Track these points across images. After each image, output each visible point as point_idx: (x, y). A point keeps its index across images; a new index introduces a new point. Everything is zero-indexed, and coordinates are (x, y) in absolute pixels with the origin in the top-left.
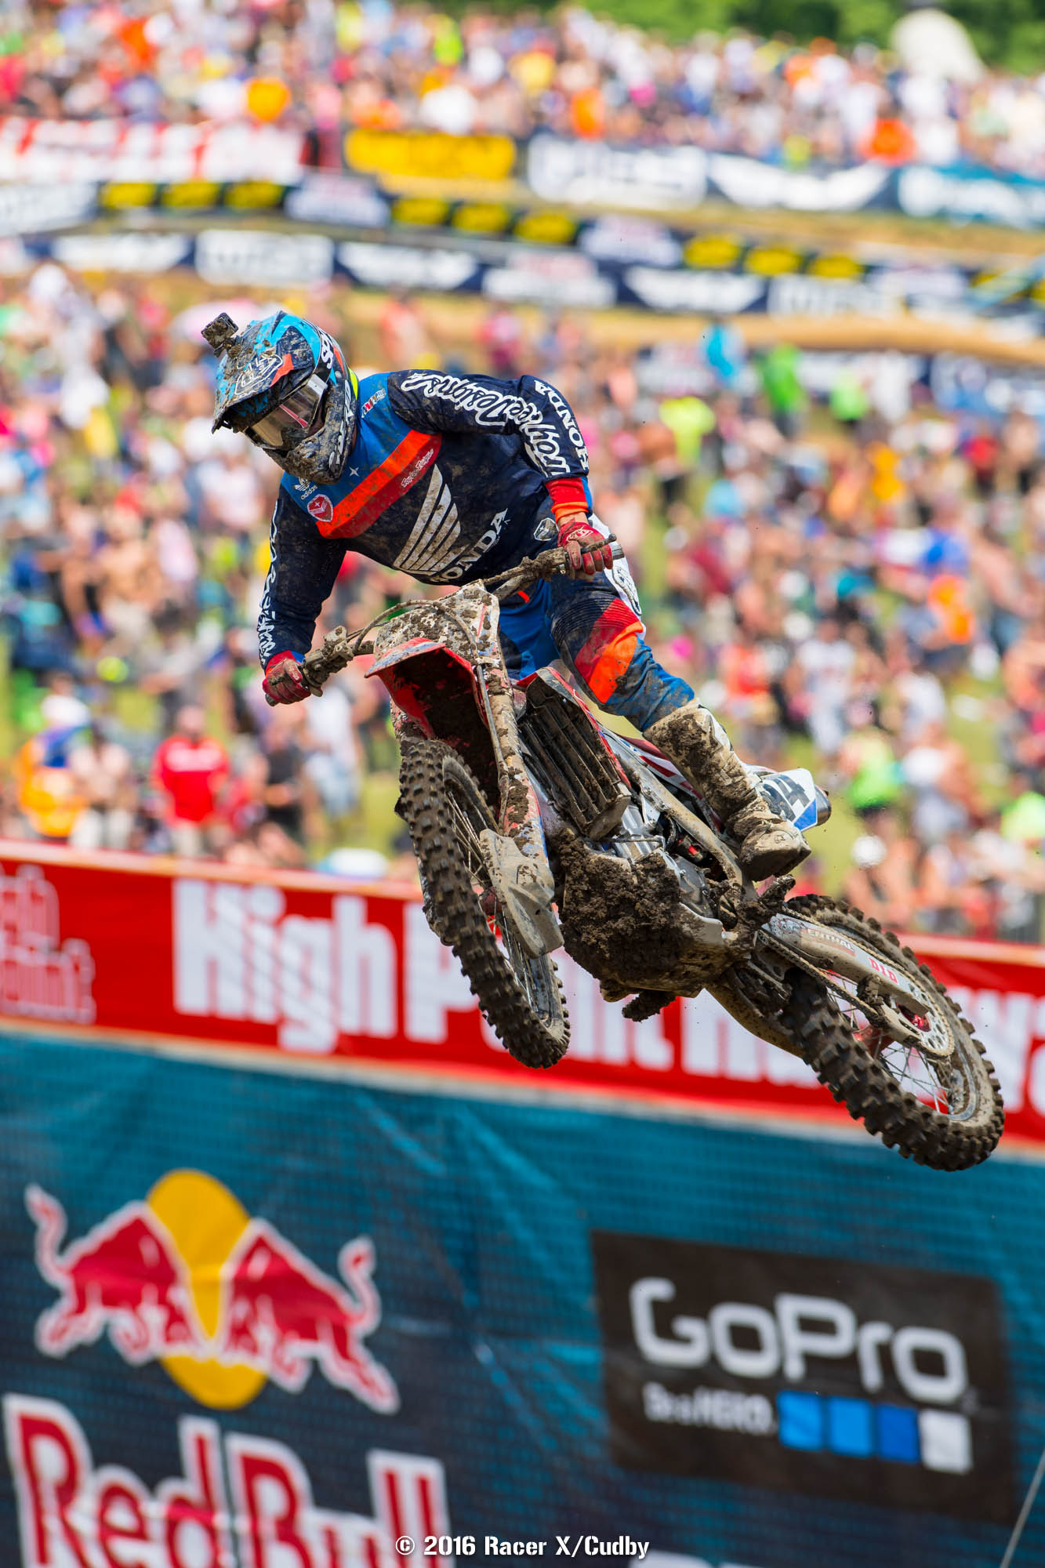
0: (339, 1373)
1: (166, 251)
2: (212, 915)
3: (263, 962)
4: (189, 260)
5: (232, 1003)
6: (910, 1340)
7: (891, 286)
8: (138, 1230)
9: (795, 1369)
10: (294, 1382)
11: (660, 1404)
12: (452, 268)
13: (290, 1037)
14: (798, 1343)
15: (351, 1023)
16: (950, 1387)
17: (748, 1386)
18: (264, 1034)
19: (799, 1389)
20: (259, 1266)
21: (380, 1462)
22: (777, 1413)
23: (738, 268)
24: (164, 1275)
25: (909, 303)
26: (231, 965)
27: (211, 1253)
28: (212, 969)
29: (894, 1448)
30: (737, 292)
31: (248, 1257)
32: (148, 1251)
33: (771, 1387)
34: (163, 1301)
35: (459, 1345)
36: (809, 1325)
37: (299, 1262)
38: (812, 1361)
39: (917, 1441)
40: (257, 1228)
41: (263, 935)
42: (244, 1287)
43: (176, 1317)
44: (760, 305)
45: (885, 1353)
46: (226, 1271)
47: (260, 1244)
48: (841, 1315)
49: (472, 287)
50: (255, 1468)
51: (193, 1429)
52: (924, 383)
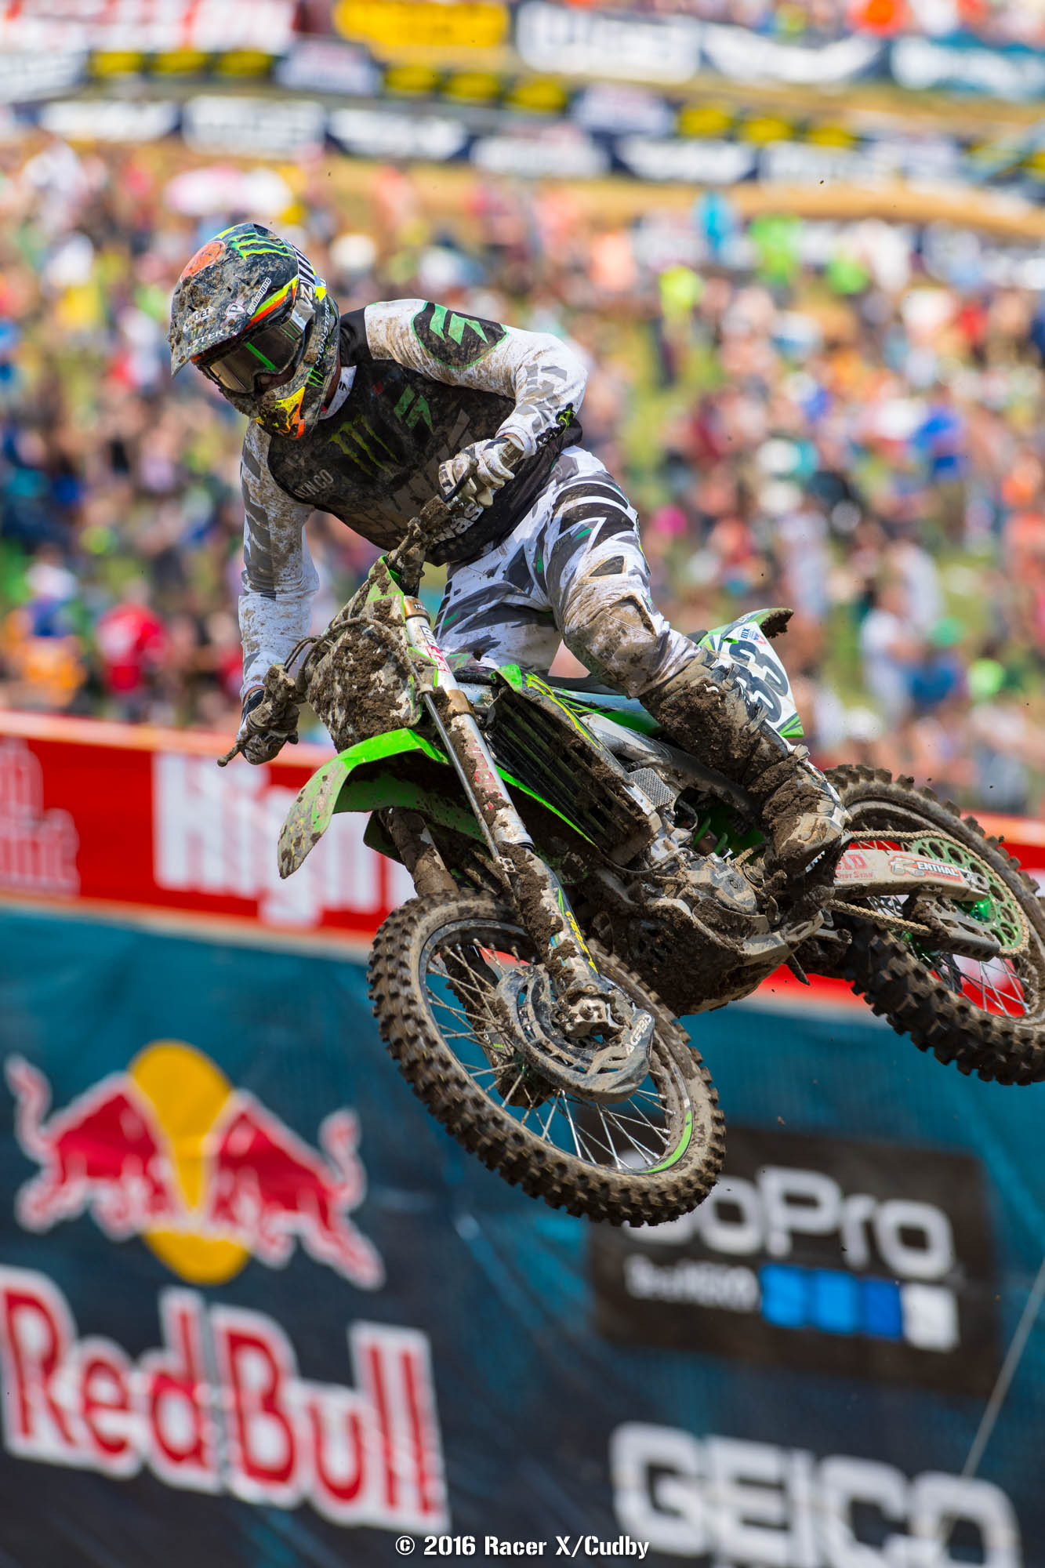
0: (322, 1247)
1: (153, 120)
2: (193, 789)
3: (245, 835)
4: (178, 130)
5: (214, 876)
6: (895, 1215)
7: (885, 157)
8: (119, 1105)
9: (779, 1244)
10: (276, 1254)
11: (644, 1279)
12: (441, 137)
13: (274, 911)
14: (783, 1218)
15: (334, 896)
16: (936, 1260)
17: (732, 1260)
18: (245, 907)
19: (785, 1263)
20: (242, 1141)
21: (365, 1337)
22: (763, 1289)
23: (731, 135)
24: (145, 1148)
25: (904, 173)
26: (213, 838)
27: (194, 1126)
28: (195, 844)
29: (878, 1324)
30: (728, 162)
31: (231, 1130)
32: (129, 1126)
33: (756, 1261)
34: (146, 1173)
35: (442, 1219)
36: (797, 1200)
37: (282, 1136)
38: (798, 1237)
39: (899, 1314)
40: (236, 1102)
41: (245, 808)
42: (227, 1160)
43: (158, 1193)
44: (753, 176)
45: (869, 1230)
46: (208, 1144)
47: (243, 1119)
48: (824, 1189)
49: (462, 157)
50: (238, 1342)
51: (176, 1304)
52: (918, 255)
